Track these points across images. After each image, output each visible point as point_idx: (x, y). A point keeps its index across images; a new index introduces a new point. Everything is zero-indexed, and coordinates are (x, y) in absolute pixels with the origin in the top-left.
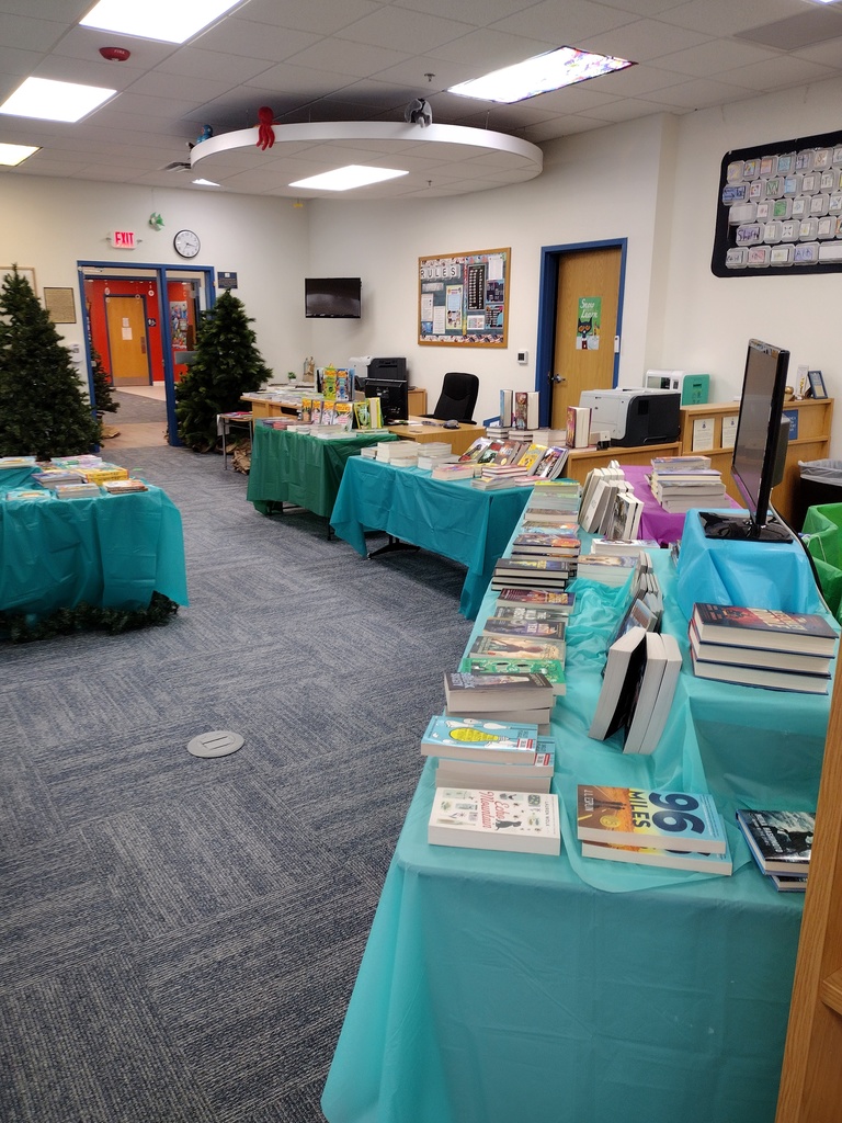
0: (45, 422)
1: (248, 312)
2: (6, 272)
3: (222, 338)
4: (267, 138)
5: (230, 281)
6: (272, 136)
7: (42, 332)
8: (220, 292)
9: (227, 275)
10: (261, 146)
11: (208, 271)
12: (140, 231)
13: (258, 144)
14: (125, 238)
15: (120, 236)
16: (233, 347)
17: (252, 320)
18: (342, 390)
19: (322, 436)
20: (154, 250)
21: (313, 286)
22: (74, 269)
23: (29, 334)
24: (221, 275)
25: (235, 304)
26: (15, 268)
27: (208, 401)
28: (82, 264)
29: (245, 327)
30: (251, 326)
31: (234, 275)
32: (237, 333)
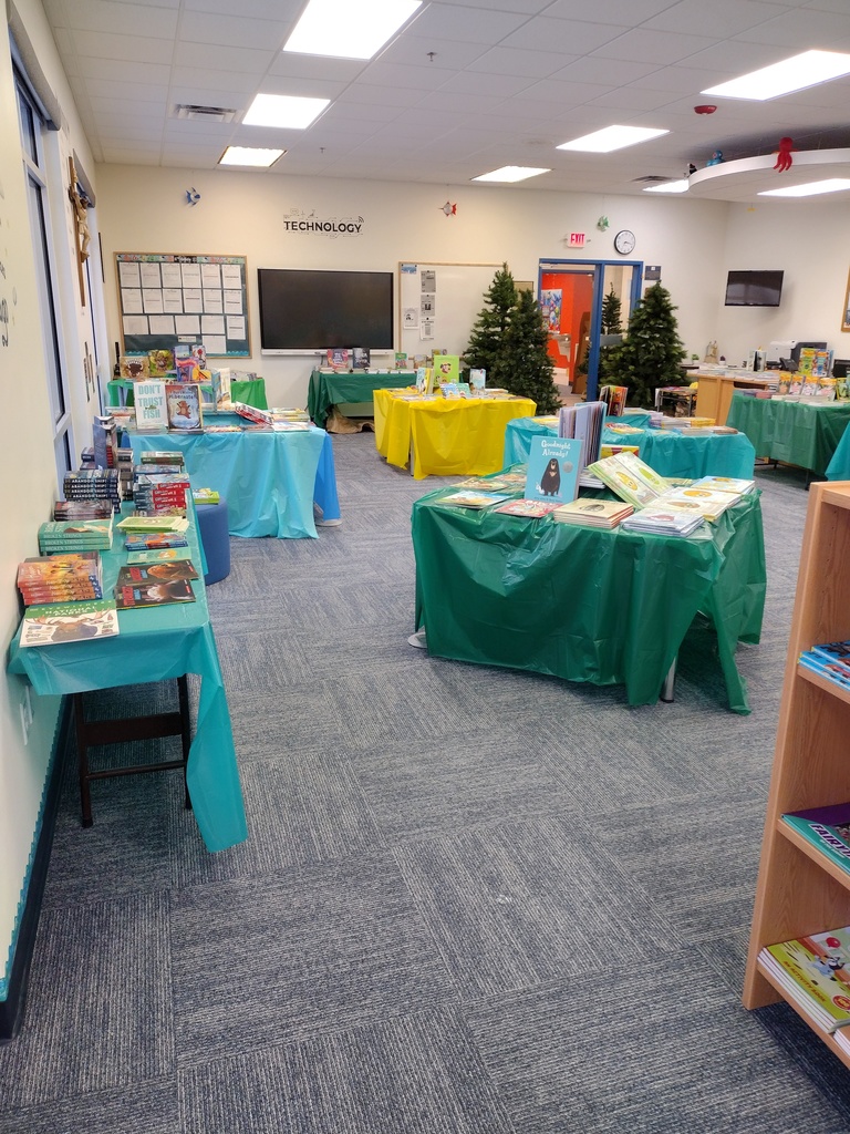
0: (532, 391)
1: (673, 300)
2: (496, 269)
3: (652, 323)
4: (785, 161)
5: (655, 273)
6: (790, 160)
7: (534, 318)
8: (647, 284)
9: (653, 269)
10: (779, 169)
11: (637, 266)
12: (590, 232)
13: (775, 167)
14: (578, 238)
15: (574, 237)
16: (658, 330)
17: (676, 308)
18: (820, 368)
19: (814, 404)
20: (598, 248)
21: (734, 277)
22: (536, 265)
23: (524, 320)
24: (648, 268)
25: (664, 293)
26: (505, 266)
27: (633, 378)
28: (543, 261)
29: (669, 314)
30: (673, 313)
31: (658, 269)
32: (664, 320)
